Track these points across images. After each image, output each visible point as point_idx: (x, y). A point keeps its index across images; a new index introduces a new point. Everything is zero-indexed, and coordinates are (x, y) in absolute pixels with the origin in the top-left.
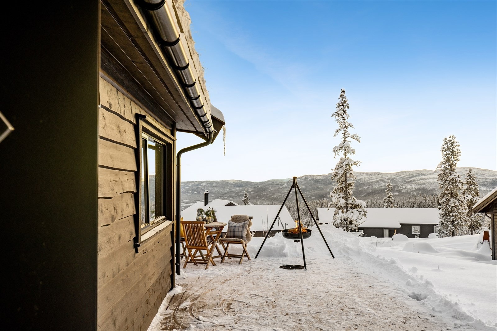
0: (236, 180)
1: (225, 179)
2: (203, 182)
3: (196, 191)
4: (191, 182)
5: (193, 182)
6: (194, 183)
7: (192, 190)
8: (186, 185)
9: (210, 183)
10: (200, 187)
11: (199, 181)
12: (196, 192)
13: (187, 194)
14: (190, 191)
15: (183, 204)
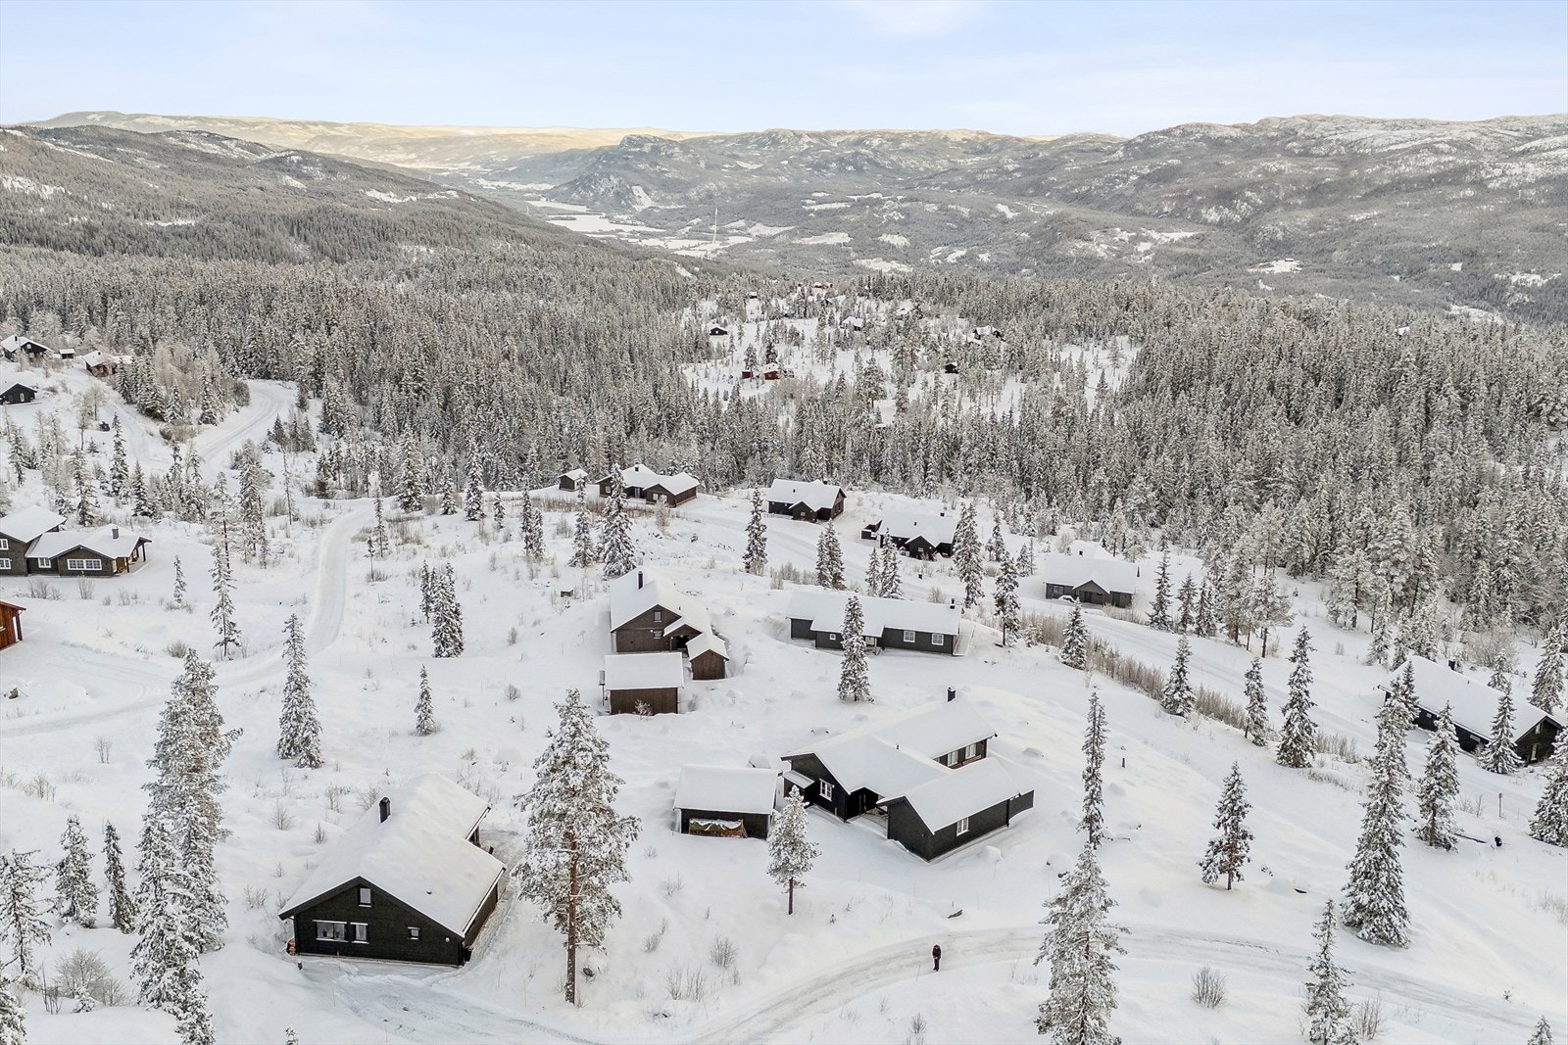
2: (872, 135)
3: (850, 164)
4: (838, 134)
5: (844, 133)
6: (846, 137)
7: (841, 160)
8: (825, 142)
9: (893, 140)
10: (863, 151)
11: (860, 133)
12: (850, 168)
13: (825, 171)
14: (834, 165)
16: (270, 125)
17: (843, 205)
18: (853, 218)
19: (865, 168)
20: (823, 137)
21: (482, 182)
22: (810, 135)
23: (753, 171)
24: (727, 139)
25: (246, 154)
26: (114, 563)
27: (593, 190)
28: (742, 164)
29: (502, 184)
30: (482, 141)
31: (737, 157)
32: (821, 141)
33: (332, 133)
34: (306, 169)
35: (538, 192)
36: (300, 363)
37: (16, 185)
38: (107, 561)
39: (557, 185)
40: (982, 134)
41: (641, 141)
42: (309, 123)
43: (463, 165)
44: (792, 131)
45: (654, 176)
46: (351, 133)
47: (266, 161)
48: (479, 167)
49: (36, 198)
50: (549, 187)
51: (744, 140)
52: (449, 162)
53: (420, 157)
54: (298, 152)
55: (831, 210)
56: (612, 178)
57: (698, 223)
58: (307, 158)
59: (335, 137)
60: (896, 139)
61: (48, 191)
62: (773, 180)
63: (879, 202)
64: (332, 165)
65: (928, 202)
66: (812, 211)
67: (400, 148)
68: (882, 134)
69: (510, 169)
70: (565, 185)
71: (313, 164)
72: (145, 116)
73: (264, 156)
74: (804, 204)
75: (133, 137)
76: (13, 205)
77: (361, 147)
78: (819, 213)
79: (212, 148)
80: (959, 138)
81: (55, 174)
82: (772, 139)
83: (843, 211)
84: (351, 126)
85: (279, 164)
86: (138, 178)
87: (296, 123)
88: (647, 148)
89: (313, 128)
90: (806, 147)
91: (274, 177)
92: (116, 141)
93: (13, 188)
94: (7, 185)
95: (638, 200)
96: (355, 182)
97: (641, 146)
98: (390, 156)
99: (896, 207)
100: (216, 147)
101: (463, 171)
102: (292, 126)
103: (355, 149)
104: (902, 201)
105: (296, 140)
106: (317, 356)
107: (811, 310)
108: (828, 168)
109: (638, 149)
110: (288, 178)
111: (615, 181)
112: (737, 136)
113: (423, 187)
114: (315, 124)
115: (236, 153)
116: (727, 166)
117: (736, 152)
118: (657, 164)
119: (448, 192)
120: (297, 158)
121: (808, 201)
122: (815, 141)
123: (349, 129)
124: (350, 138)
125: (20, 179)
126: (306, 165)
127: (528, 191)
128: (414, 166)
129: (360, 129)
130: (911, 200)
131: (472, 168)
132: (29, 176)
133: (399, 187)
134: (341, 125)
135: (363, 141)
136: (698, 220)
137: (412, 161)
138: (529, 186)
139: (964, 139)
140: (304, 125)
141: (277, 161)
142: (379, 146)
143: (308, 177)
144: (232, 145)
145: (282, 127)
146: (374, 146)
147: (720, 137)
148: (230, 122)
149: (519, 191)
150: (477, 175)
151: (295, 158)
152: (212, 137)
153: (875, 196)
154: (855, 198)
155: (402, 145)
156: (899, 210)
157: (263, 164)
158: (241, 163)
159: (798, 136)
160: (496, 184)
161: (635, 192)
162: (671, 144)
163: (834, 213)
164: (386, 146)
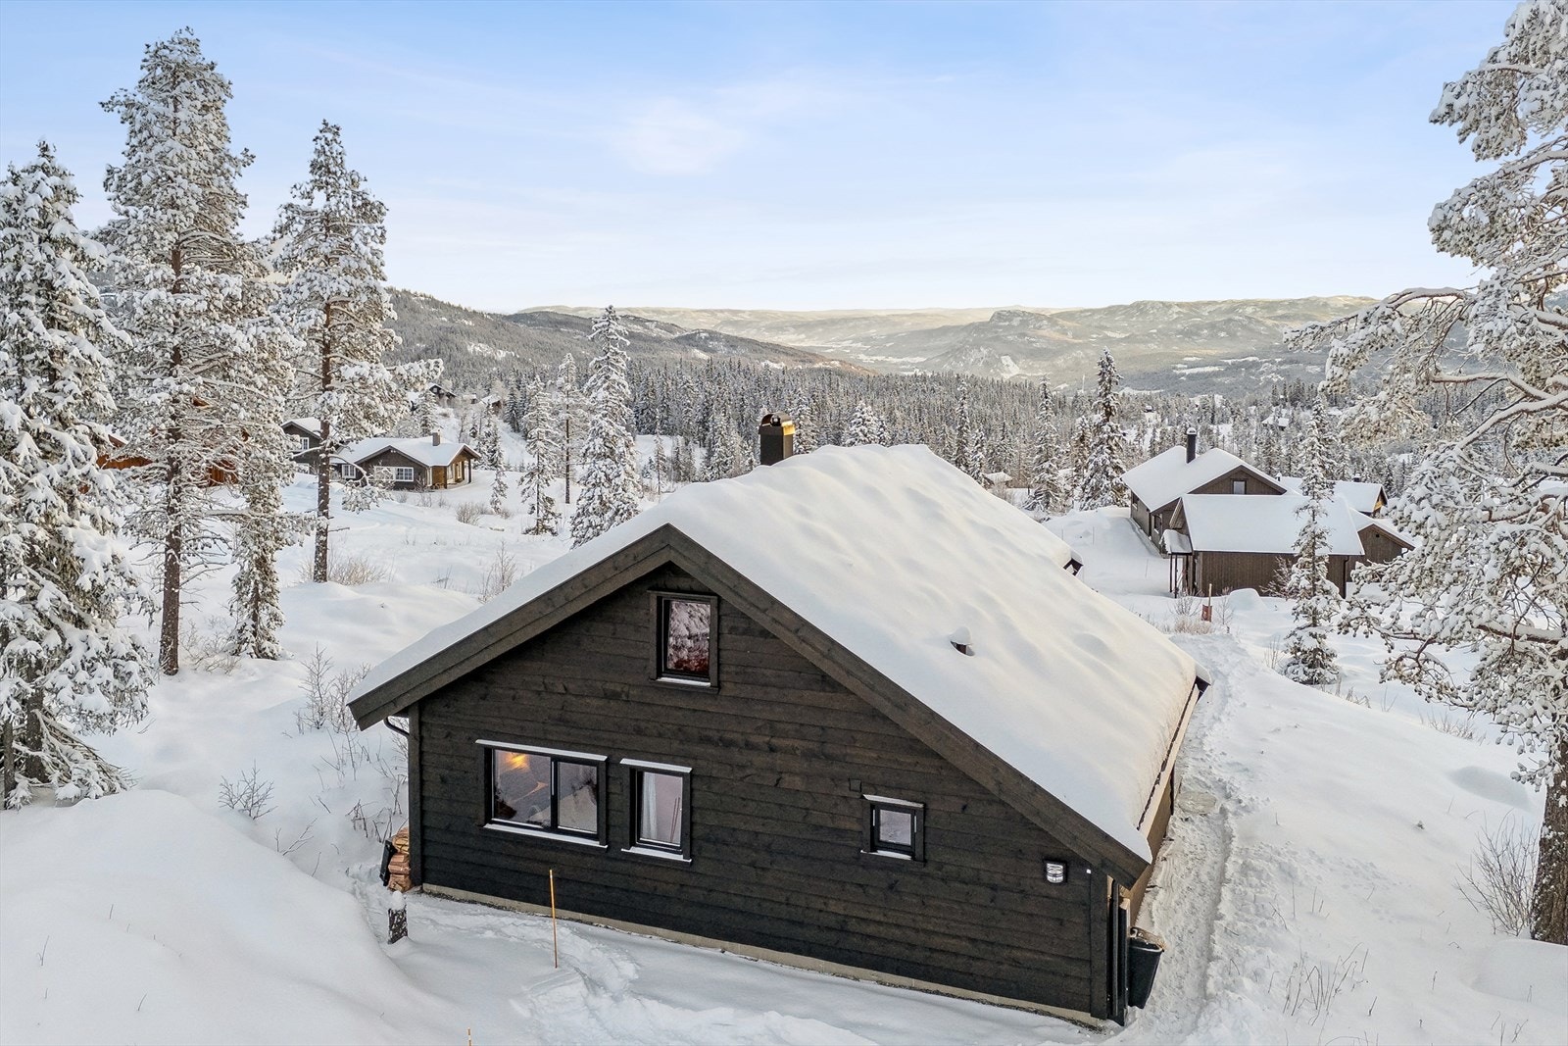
0: (1355, 298)
1: (1318, 295)
2: (1245, 303)
3: (1222, 330)
4: (1209, 303)
5: (1216, 303)
6: (1218, 306)
7: (1212, 326)
8: (1195, 312)
9: (1267, 308)
10: (1237, 318)
11: (1233, 302)
12: (1223, 334)
13: (1195, 338)
14: (1206, 331)
15: (1184, 368)
16: (685, 313)
17: (1217, 369)
18: (1227, 381)
19: (1239, 334)
20: (1195, 307)
21: (862, 357)
22: (1179, 305)
23: (1121, 340)
24: (1094, 312)
25: (663, 334)
26: (430, 474)
27: (963, 361)
28: (1109, 334)
29: (880, 358)
30: (864, 322)
31: (1106, 328)
32: (1191, 310)
33: (736, 318)
34: (711, 344)
35: (913, 364)
36: (689, 405)
37: (478, 349)
38: (420, 469)
39: (931, 357)
40: (1366, 299)
41: (1011, 315)
42: (716, 310)
43: (846, 344)
44: (1162, 303)
45: (1022, 346)
46: (751, 318)
47: (679, 338)
48: (860, 345)
49: (491, 359)
50: (923, 360)
51: (1112, 311)
52: (833, 341)
53: (808, 337)
54: (705, 331)
55: (1203, 374)
56: (982, 349)
57: (1065, 388)
58: (713, 336)
59: (737, 322)
60: (1270, 306)
61: (502, 355)
62: (1142, 347)
63: (1255, 365)
64: (733, 342)
65: (1310, 364)
66: (1183, 375)
67: (792, 330)
68: (1256, 303)
69: (888, 345)
70: (937, 357)
71: (718, 340)
72: (586, 309)
73: (678, 334)
74: (1174, 368)
75: (575, 321)
76: (473, 364)
77: (759, 329)
78: (1191, 377)
79: (637, 329)
80: (1340, 304)
81: (509, 342)
82: (1140, 308)
83: (1216, 374)
84: (752, 313)
85: (690, 340)
86: (574, 347)
87: (705, 311)
88: (1016, 322)
89: (719, 314)
90: (1175, 316)
91: (684, 350)
92: (561, 323)
93: (474, 351)
94: (470, 349)
95: (1006, 368)
96: (752, 355)
97: (1011, 320)
98: (782, 337)
99: (1275, 369)
100: (639, 327)
101: (846, 348)
102: (704, 314)
103: (754, 332)
104: (1281, 363)
105: (706, 324)
106: (707, 404)
107: (1220, 415)
108: (1198, 335)
109: (1007, 323)
110: (696, 351)
111: (984, 351)
112: (1105, 309)
113: (810, 357)
114: (722, 311)
115: (656, 332)
116: (1095, 336)
117: (1103, 323)
118: (1025, 335)
119: (832, 362)
120: (704, 334)
121: (1179, 366)
122: (1184, 311)
123: (750, 315)
124: (751, 322)
125: (481, 345)
126: (712, 340)
127: (903, 364)
128: (803, 345)
129: (760, 316)
130: (1291, 362)
131: (854, 345)
132: (488, 343)
133: (789, 358)
134: (744, 312)
135: (761, 325)
136: (1066, 385)
137: (802, 341)
138: (904, 359)
139: (1346, 305)
140: (713, 312)
141: (689, 338)
142: (774, 328)
143: (713, 351)
144: (652, 326)
145: (694, 315)
146: (769, 328)
147: (1088, 311)
148: (653, 311)
149: (895, 364)
150: (859, 351)
151: (703, 335)
152: (637, 320)
153: (1251, 359)
154: (1230, 361)
155: (794, 327)
156: (1278, 372)
157: (677, 340)
158: (659, 340)
159: (1167, 306)
160: (874, 358)
161: (1004, 362)
162: (1038, 317)
163: (1208, 375)
164: (780, 328)
